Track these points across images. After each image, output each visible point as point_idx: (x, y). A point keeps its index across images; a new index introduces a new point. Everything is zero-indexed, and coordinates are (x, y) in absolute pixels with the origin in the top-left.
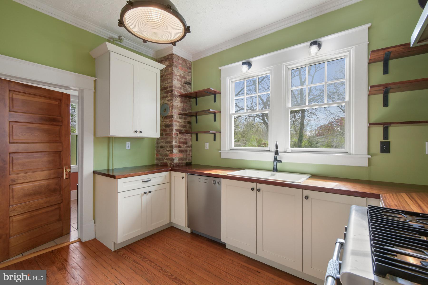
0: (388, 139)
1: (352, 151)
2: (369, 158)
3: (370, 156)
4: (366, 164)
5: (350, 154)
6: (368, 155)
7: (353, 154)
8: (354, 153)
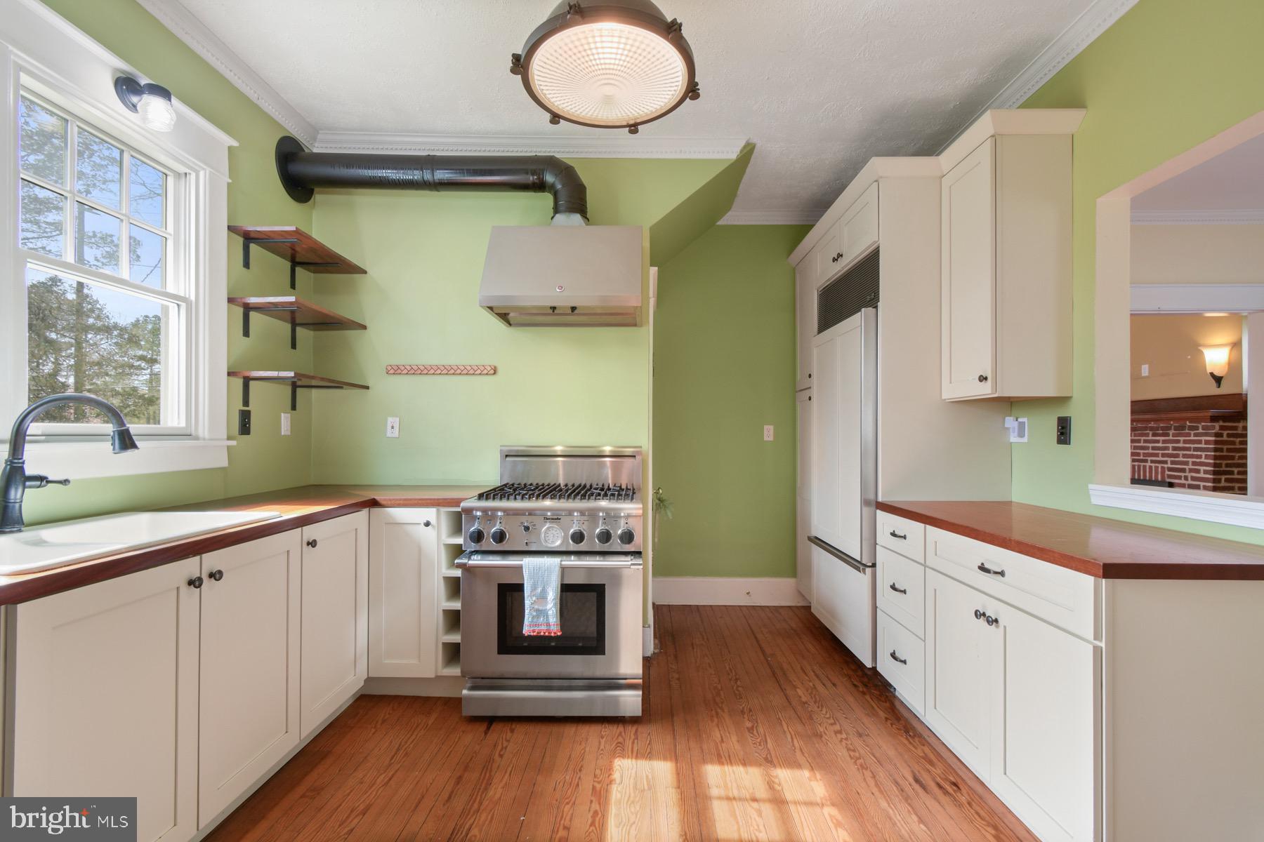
0: (248, 406)
1: (203, 431)
2: (228, 447)
3: (233, 443)
4: (223, 462)
5: (197, 438)
6: (229, 438)
7: (204, 439)
8: (207, 436)
